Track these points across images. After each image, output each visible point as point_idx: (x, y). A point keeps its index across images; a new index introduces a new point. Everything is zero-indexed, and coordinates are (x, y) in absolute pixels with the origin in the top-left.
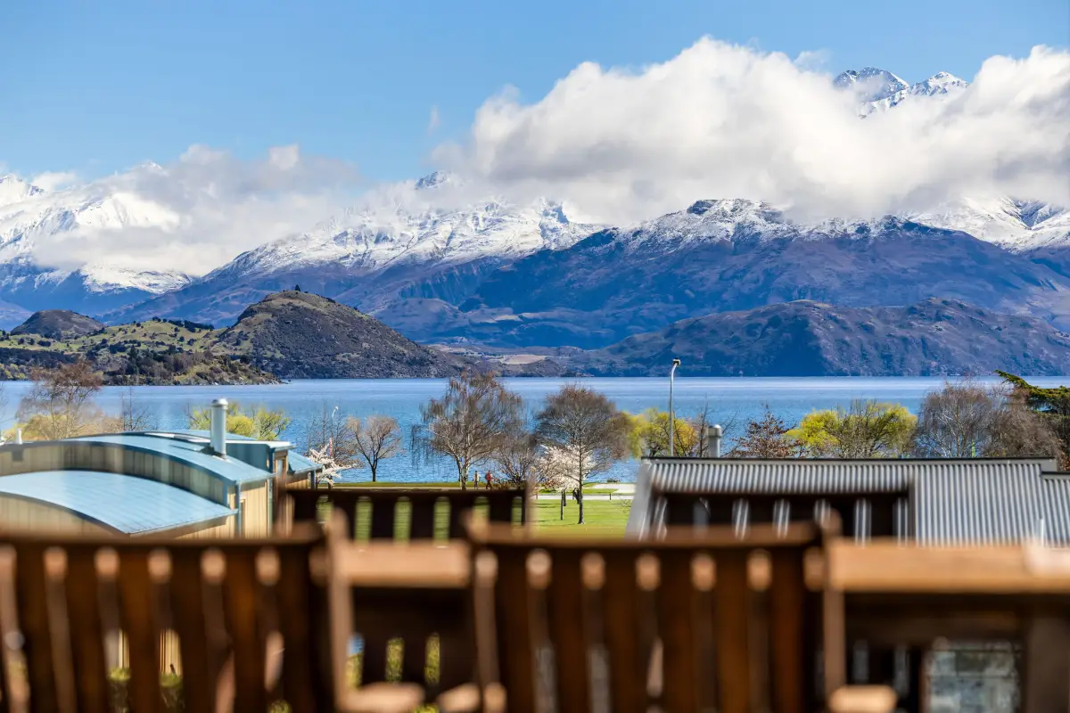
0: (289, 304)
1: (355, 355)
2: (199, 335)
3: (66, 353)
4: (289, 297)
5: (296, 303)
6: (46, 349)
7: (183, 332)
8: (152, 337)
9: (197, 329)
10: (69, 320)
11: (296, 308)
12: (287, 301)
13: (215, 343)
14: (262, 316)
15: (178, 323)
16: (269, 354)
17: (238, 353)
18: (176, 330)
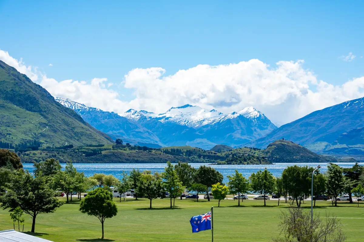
0: (281, 143)
1: (299, 157)
2: (257, 152)
3: (220, 156)
4: (281, 141)
5: (283, 143)
6: (216, 155)
7: (253, 151)
8: (244, 152)
9: (256, 150)
10: (225, 147)
11: (282, 144)
12: (280, 142)
13: (261, 153)
14: (273, 147)
15: (251, 148)
16: (275, 157)
17: (267, 156)
18: (251, 150)
